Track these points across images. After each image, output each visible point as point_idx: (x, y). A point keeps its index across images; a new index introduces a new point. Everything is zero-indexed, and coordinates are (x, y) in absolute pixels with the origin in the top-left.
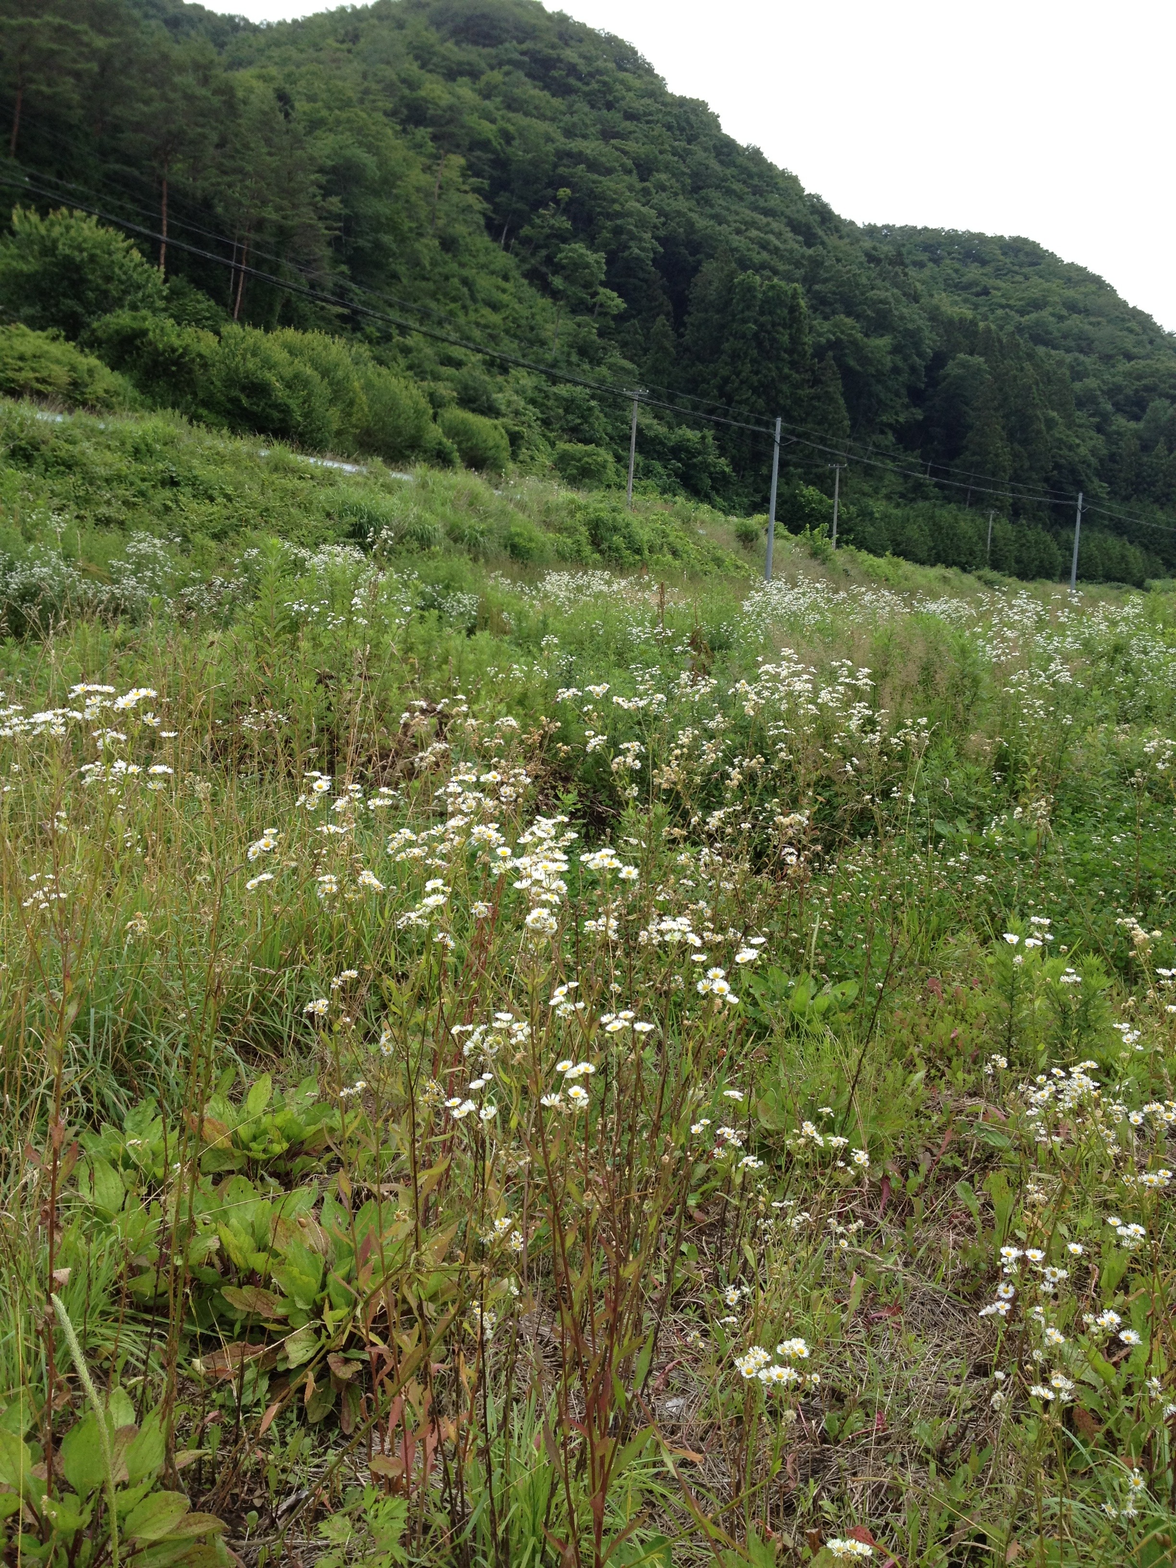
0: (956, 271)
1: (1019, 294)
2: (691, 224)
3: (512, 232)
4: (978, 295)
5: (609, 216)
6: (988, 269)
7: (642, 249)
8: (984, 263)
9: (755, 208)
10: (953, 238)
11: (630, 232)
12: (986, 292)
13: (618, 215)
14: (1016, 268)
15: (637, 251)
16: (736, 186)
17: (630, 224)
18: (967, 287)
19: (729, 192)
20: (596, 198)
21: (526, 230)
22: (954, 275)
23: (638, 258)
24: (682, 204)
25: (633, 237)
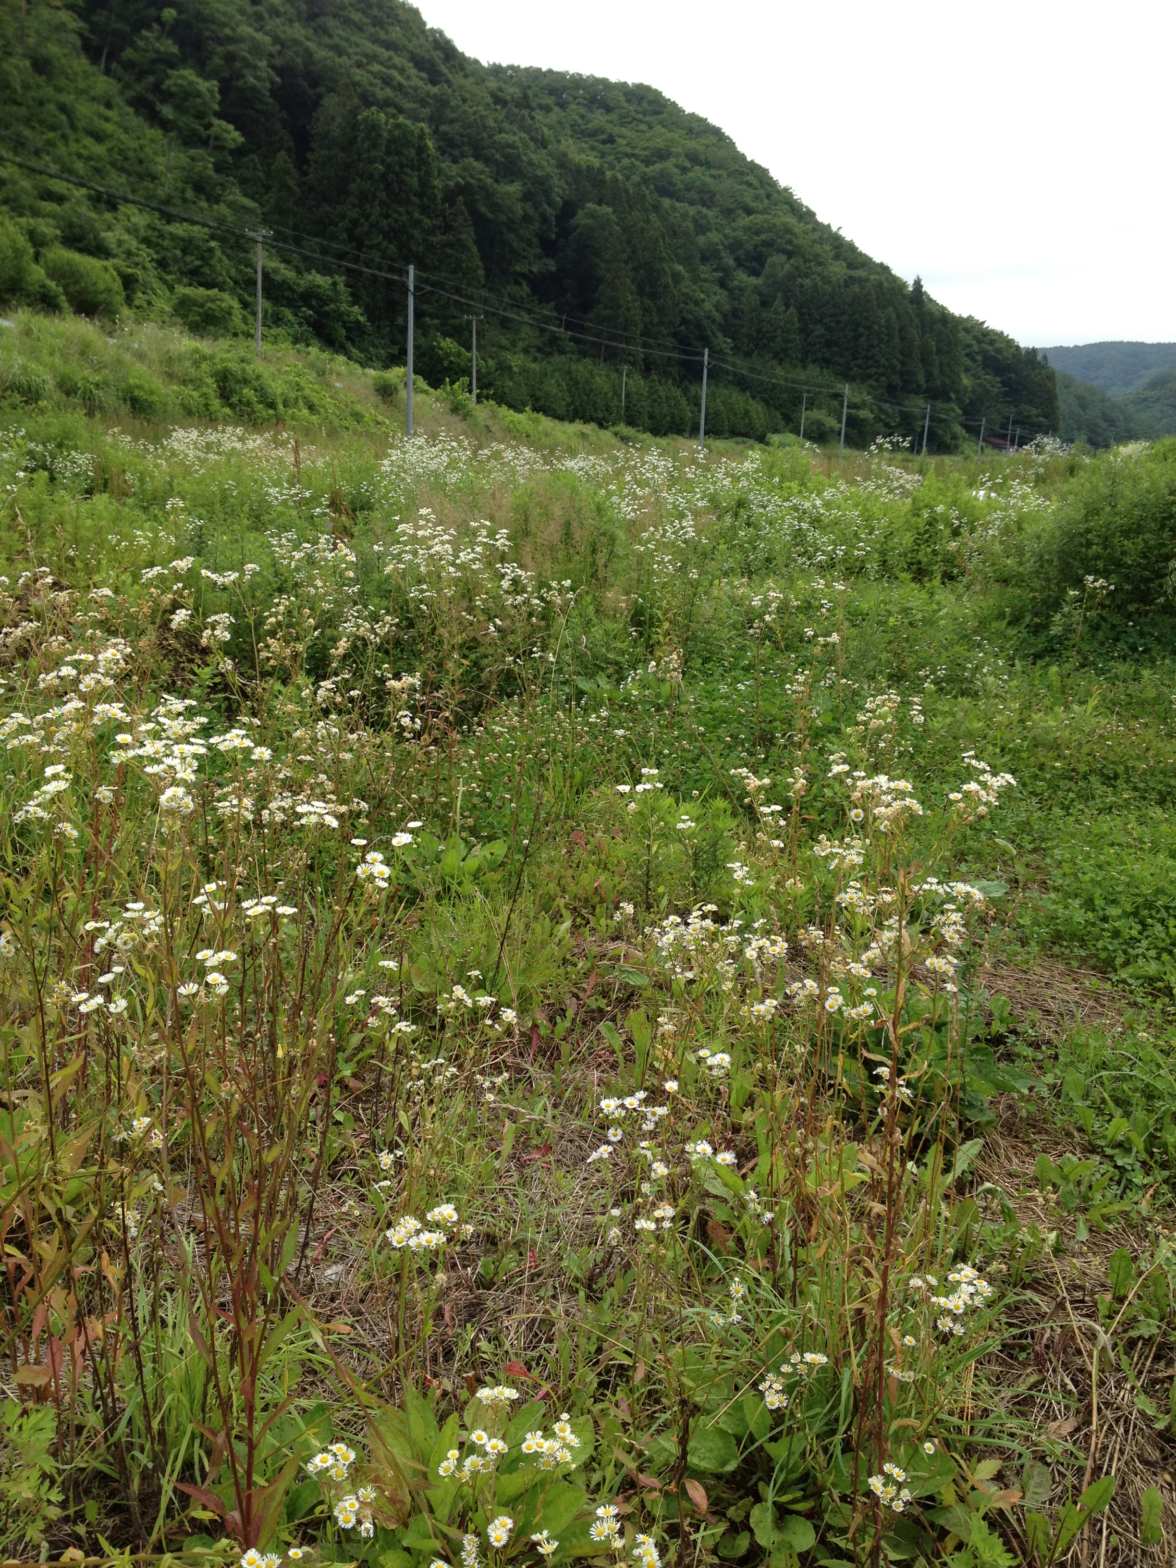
0: (582, 117)
1: (643, 144)
2: (309, 54)
3: (113, 55)
4: (604, 142)
5: (220, 41)
6: (614, 117)
7: (258, 78)
8: (608, 110)
9: (376, 40)
10: (577, 83)
11: (244, 59)
12: (611, 140)
13: (230, 40)
14: (640, 116)
15: (252, 80)
16: (356, 16)
17: (242, 49)
18: (593, 134)
19: (347, 22)
20: (205, 20)
21: (128, 53)
22: (580, 121)
23: (253, 89)
24: (298, 31)
25: (248, 65)
